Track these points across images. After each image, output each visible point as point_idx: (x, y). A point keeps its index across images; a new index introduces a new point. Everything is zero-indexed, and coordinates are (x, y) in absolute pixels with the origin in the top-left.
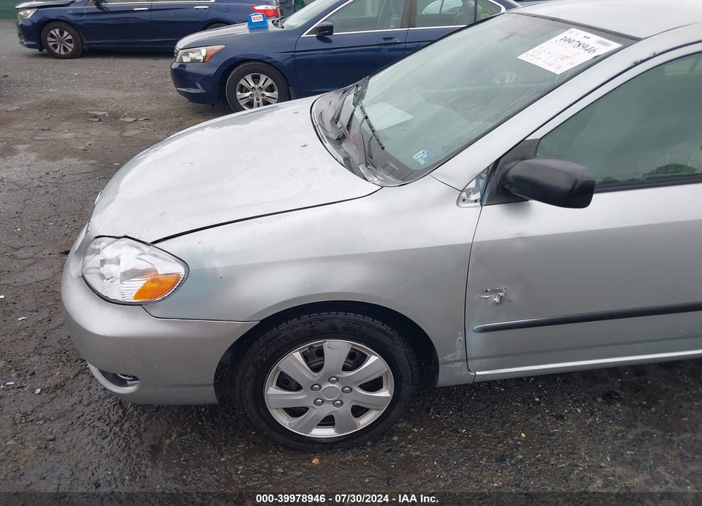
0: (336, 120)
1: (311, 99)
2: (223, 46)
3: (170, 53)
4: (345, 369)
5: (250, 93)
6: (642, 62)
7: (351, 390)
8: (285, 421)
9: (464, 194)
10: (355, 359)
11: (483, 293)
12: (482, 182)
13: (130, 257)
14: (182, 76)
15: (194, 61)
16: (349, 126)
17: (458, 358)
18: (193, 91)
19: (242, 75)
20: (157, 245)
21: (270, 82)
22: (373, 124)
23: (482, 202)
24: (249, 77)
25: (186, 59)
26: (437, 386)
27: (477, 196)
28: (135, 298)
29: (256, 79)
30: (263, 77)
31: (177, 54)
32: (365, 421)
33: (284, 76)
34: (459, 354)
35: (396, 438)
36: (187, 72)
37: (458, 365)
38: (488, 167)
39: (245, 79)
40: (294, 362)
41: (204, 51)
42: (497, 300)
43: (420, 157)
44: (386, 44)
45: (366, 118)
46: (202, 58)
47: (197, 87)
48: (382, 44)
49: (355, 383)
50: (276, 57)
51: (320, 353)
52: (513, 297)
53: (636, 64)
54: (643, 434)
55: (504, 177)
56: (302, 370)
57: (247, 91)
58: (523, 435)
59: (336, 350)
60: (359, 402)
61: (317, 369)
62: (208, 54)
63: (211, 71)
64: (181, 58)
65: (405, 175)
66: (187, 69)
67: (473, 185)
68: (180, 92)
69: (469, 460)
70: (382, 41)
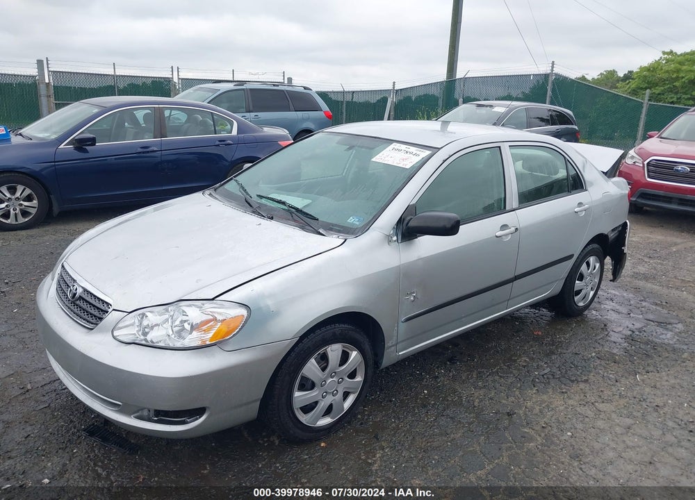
4: (340, 364)
5: (6, 203)
7: (343, 380)
8: (301, 417)
9: (390, 238)
11: (406, 296)
17: (393, 343)
20: (219, 299)
21: (28, 191)
23: (398, 241)
24: (4, 189)
26: (382, 368)
27: (395, 238)
28: (210, 341)
29: (12, 190)
30: (20, 188)
32: (348, 404)
33: (43, 185)
37: (393, 349)
38: (398, 221)
40: (312, 368)
42: (412, 298)
43: (353, 221)
48: (140, 153)
49: (345, 374)
50: (35, 167)
51: (326, 356)
52: (419, 297)
53: (444, 161)
56: (315, 371)
58: (426, 392)
60: (346, 388)
61: (324, 369)
67: (392, 232)
70: (140, 150)
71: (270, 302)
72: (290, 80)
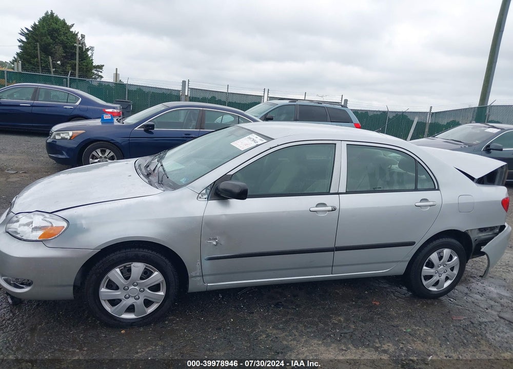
0: (147, 166)
1: (136, 159)
2: (84, 131)
3: (47, 134)
4: (142, 278)
5: (99, 160)
6: (273, 148)
7: (144, 290)
8: (108, 307)
9: (200, 195)
10: (146, 274)
11: (208, 240)
12: (208, 191)
13: (38, 220)
14: (53, 148)
15: (63, 139)
16: (154, 170)
17: (198, 274)
18: (60, 156)
19: (95, 149)
20: (54, 213)
21: (112, 154)
22: (166, 169)
23: (208, 199)
24: (99, 151)
25: (57, 137)
26: (189, 292)
27: (206, 196)
28: (39, 238)
29: (103, 152)
30: (108, 151)
31: (52, 134)
32: (150, 310)
33: (121, 151)
34: (198, 272)
35: (167, 322)
36: (58, 145)
37: (199, 278)
38: (211, 185)
39: (96, 152)
40: (116, 274)
41: (71, 133)
42: (215, 243)
43: (183, 181)
44: (186, 137)
45: (162, 166)
46: (69, 137)
47: (62, 154)
49: (146, 286)
50: (119, 140)
51: (129, 270)
52: (222, 242)
53: (271, 148)
54: (290, 319)
55: (217, 188)
56: (119, 278)
57: (97, 158)
58: (232, 320)
59: (138, 268)
60: (149, 297)
61: (127, 278)
62: (74, 135)
63: (74, 145)
64: (55, 137)
65: (175, 187)
66: (58, 143)
67: (204, 192)
68: (50, 157)
69: (203, 329)
70: (184, 136)
71: (83, 222)
72: (346, 101)
